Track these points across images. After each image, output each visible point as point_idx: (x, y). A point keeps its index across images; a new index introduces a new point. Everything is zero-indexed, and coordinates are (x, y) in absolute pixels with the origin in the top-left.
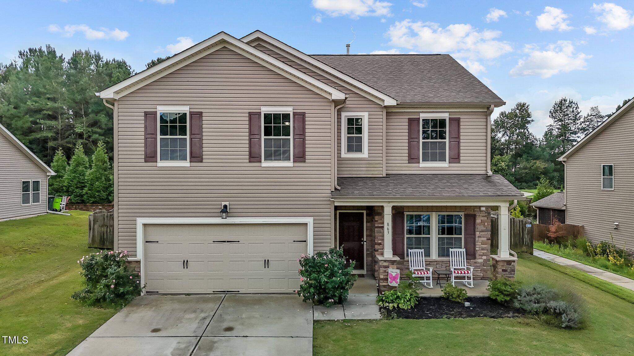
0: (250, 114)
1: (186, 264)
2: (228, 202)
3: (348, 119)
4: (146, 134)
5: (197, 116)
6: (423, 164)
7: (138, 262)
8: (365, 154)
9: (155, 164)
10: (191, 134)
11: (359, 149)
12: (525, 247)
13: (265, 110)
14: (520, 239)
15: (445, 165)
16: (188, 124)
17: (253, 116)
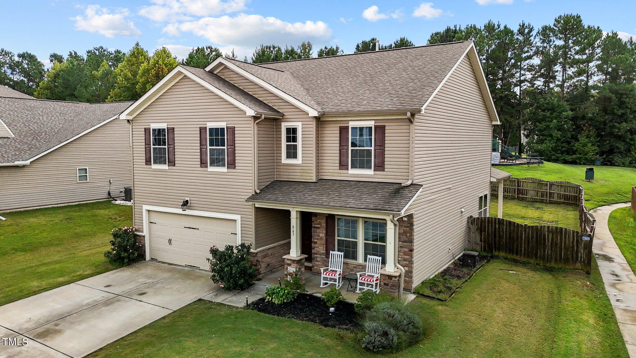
0: (201, 129)
1: (170, 241)
2: (189, 198)
3: (287, 128)
4: (146, 144)
5: (171, 130)
6: (351, 171)
7: (144, 236)
8: (298, 161)
9: (150, 166)
10: (168, 145)
11: (295, 156)
12: (579, 264)
13: (211, 125)
14: (573, 252)
15: (370, 172)
16: (166, 137)
17: (202, 130)
